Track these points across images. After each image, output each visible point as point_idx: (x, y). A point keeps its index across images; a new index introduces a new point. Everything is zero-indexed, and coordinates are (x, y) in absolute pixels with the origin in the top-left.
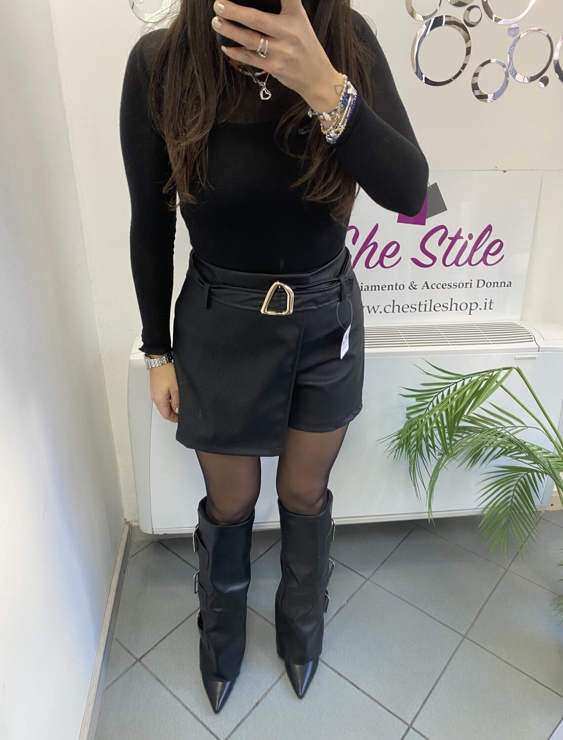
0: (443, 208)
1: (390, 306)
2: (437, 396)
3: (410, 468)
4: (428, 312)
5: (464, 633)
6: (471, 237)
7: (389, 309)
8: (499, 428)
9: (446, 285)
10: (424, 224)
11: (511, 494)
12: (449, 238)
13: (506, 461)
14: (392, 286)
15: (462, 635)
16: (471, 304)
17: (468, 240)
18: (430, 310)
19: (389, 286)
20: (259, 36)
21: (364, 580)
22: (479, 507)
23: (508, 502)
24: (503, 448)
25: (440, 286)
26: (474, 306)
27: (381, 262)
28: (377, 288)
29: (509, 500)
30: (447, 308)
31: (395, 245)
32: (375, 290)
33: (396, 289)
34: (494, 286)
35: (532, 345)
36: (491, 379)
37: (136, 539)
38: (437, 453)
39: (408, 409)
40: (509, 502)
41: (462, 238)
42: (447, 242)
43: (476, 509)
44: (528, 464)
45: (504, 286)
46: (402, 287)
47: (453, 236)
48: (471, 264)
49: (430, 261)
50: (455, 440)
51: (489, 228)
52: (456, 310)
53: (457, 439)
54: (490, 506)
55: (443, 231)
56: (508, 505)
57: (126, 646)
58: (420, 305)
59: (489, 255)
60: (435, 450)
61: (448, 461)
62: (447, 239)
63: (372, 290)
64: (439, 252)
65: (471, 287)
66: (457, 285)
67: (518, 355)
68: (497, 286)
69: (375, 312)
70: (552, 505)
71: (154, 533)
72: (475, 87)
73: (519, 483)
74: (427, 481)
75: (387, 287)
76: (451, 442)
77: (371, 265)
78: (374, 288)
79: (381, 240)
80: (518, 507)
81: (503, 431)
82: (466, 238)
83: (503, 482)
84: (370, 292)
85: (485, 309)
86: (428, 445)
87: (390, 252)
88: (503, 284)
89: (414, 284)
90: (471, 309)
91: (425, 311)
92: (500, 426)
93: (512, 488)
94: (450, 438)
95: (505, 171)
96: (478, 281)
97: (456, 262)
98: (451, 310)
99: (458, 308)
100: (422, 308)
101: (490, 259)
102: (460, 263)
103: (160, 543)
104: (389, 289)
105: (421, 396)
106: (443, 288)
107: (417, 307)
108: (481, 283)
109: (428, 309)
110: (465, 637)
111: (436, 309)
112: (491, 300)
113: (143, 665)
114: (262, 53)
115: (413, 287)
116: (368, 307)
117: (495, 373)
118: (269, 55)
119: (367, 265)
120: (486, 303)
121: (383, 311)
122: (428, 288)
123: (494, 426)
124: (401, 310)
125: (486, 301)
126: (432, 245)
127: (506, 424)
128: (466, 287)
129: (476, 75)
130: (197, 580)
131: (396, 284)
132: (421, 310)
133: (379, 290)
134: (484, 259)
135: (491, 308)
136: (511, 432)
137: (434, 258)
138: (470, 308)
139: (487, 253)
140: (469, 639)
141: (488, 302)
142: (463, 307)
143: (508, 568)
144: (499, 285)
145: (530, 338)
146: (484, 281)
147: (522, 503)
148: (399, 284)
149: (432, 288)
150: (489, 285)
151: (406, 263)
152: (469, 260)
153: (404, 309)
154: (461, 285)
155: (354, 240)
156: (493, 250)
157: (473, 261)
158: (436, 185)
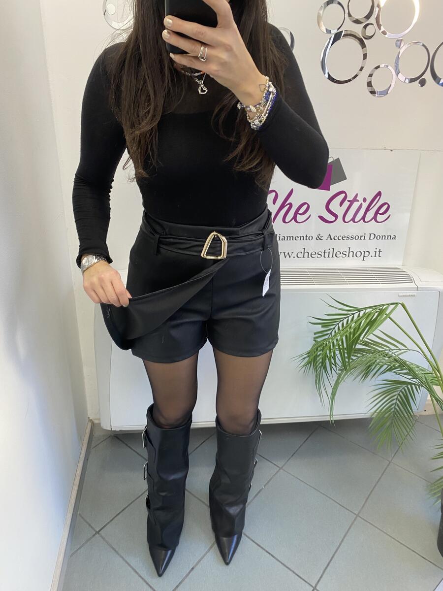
0: (344, 178)
1: (301, 252)
2: (338, 324)
3: (316, 380)
4: (331, 258)
5: (357, 512)
6: (365, 200)
7: (300, 255)
8: (387, 350)
9: (345, 237)
10: (328, 189)
11: (394, 402)
12: (348, 201)
13: (391, 376)
14: (303, 237)
15: (355, 514)
16: (364, 252)
17: (363, 203)
18: (333, 257)
19: (301, 237)
20: (200, 44)
21: (278, 469)
22: (369, 412)
23: (392, 409)
24: (389, 365)
25: (340, 238)
26: (367, 254)
27: (295, 218)
28: (291, 238)
29: (392, 407)
30: (346, 255)
31: (306, 206)
32: (290, 240)
33: (306, 240)
34: (382, 239)
35: (412, 285)
36: (381, 312)
37: (97, 434)
38: (338, 369)
39: (315, 334)
41: (358, 201)
42: (346, 204)
43: (367, 413)
44: (408, 379)
45: (390, 239)
46: (311, 238)
47: (351, 199)
48: (364, 221)
49: (333, 218)
50: (352, 359)
51: (379, 194)
52: (353, 256)
53: (354, 358)
54: (378, 411)
55: (343, 195)
57: (88, 521)
58: (325, 252)
59: (378, 215)
60: (336, 367)
61: (346, 376)
62: (346, 201)
63: (287, 240)
64: (340, 212)
65: (364, 239)
66: (354, 237)
67: (401, 293)
68: (385, 239)
69: (290, 257)
70: (425, 411)
71: (112, 430)
72: (369, 84)
73: (401, 393)
74: (330, 391)
75: (299, 238)
76: (349, 360)
77: (287, 220)
78: (289, 238)
79: (295, 201)
80: (400, 412)
81: (390, 353)
82: (361, 201)
83: (387, 392)
85: (375, 256)
86: (331, 363)
87: (302, 211)
88: (389, 237)
89: (321, 236)
90: (364, 256)
91: (329, 257)
92: (388, 349)
93: (395, 397)
94: (349, 358)
95: (391, 150)
96: (370, 234)
97: (353, 220)
99: (354, 256)
100: (327, 255)
101: (380, 218)
102: (356, 221)
103: (116, 437)
104: (300, 240)
105: (326, 324)
106: (343, 239)
107: (323, 254)
108: (372, 236)
109: (331, 255)
110: (358, 515)
111: (337, 255)
112: (380, 250)
113: (102, 537)
114: (203, 58)
115: (319, 238)
116: (284, 253)
117: (385, 307)
118: (208, 60)
119: (284, 221)
120: (376, 252)
121: (296, 257)
123: (383, 348)
124: (310, 256)
125: (376, 250)
126: (335, 206)
127: (392, 347)
128: (361, 239)
129: (371, 75)
130: (146, 469)
131: (306, 235)
132: (325, 256)
133: (293, 240)
134: (375, 218)
135: (380, 255)
136: (396, 354)
137: (336, 216)
138: (364, 255)
139: (377, 213)
140: (361, 517)
141: (378, 250)
142: (359, 254)
143: (391, 461)
144: (386, 238)
145: (411, 280)
146: (375, 235)
147: (402, 409)
148: (308, 236)
149: (334, 239)
150: (378, 238)
151: (315, 219)
152: (363, 218)
153: (312, 256)
154: (357, 238)
155: (274, 201)
156: (382, 211)
157: (367, 219)
158: (338, 160)
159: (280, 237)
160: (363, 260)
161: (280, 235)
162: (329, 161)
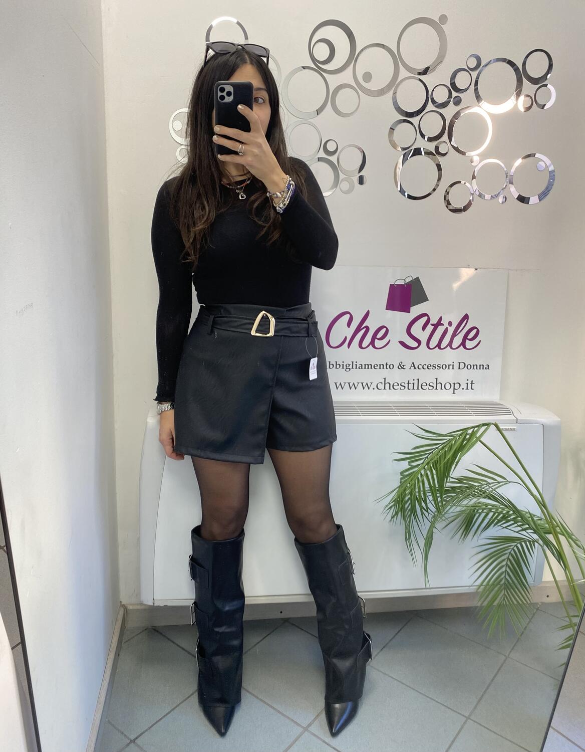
1: (382, 383)
4: (416, 391)
5: (467, 714)
6: (450, 324)
7: (381, 386)
8: (485, 484)
9: (431, 366)
10: (409, 312)
11: (504, 569)
13: (496, 531)
15: (465, 717)
16: (454, 384)
17: (448, 327)
18: (418, 389)
19: (380, 365)
20: (239, 143)
22: (474, 584)
25: (425, 367)
26: (457, 386)
27: (372, 343)
28: (370, 366)
29: (503, 576)
30: (433, 387)
31: (385, 329)
32: (368, 368)
33: (387, 368)
34: (474, 369)
35: (511, 417)
37: (130, 624)
38: (431, 516)
39: (401, 473)
40: (502, 579)
41: (443, 325)
42: (430, 328)
43: (472, 586)
44: (517, 532)
45: (483, 369)
46: (391, 367)
47: (435, 322)
48: (451, 348)
49: (415, 344)
50: (446, 501)
51: (466, 317)
54: (485, 584)
55: (425, 318)
56: (502, 583)
57: (120, 728)
58: (408, 383)
59: (467, 340)
60: (428, 513)
62: (430, 324)
64: (423, 336)
65: (453, 368)
66: (441, 366)
68: (477, 369)
69: (369, 388)
70: (548, 596)
71: (155, 605)
72: (447, 201)
73: (511, 557)
74: (422, 543)
75: (379, 366)
77: (364, 345)
78: (367, 366)
79: (372, 324)
80: (513, 585)
82: (446, 325)
83: (494, 556)
84: (363, 370)
85: (467, 389)
86: (421, 508)
87: (380, 335)
88: (482, 366)
89: (403, 364)
90: (454, 389)
91: (413, 389)
93: (504, 563)
95: (475, 270)
96: (459, 363)
97: (439, 346)
98: (436, 389)
99: (443, 387)
100: (411, 386)
101: (469, 344)
102: (442, 347)
104: (380, 368)
105: (412, 457)
106: (428, 369)
107: (406, 385)
108: (462, 365)
109: (416, 387)
110: (468, 718)
111: (423, 387)
112: (472, 381)
114: (241, 152)
115: (401, 367)
116: (362, 383)
117: (476, 429)
118: (245, 153)
119: (360, 346)
120: (467, 384)
121: (376, 388)
123: (480, 483)
124: (391, 388)
125: (467, 382)
126: (416, 330)
127: (490, 481)
128: (449, 368)
129: (447, 193)
131: (387, 363)
132: (409, 388)
133: (371, 368)
134: (463, 344)
135: (473, 388)
136: (494, 488)
137: (419, 342)
138: (454, 387)
139: (465, 338)
140: (472, 720)
141: (470, 382)
142: (448, 386)
143: (509, 655)
144: (478, 367)
145: (508, 412)
146: (464, 363)
147: (516, 581)
148: (389, 364)
149: (419, 368)
150: (469, 367)
151: (395, 346)
152: (450, 344)
153: (394, 387)
154: (444, 367)
155: (349, 325)
156: (471, 336)
157: (454, 346)
158: (418, 279)
159: (356, 365)
160: (454, 393)
161: (356, 362)
162: (408, 280)
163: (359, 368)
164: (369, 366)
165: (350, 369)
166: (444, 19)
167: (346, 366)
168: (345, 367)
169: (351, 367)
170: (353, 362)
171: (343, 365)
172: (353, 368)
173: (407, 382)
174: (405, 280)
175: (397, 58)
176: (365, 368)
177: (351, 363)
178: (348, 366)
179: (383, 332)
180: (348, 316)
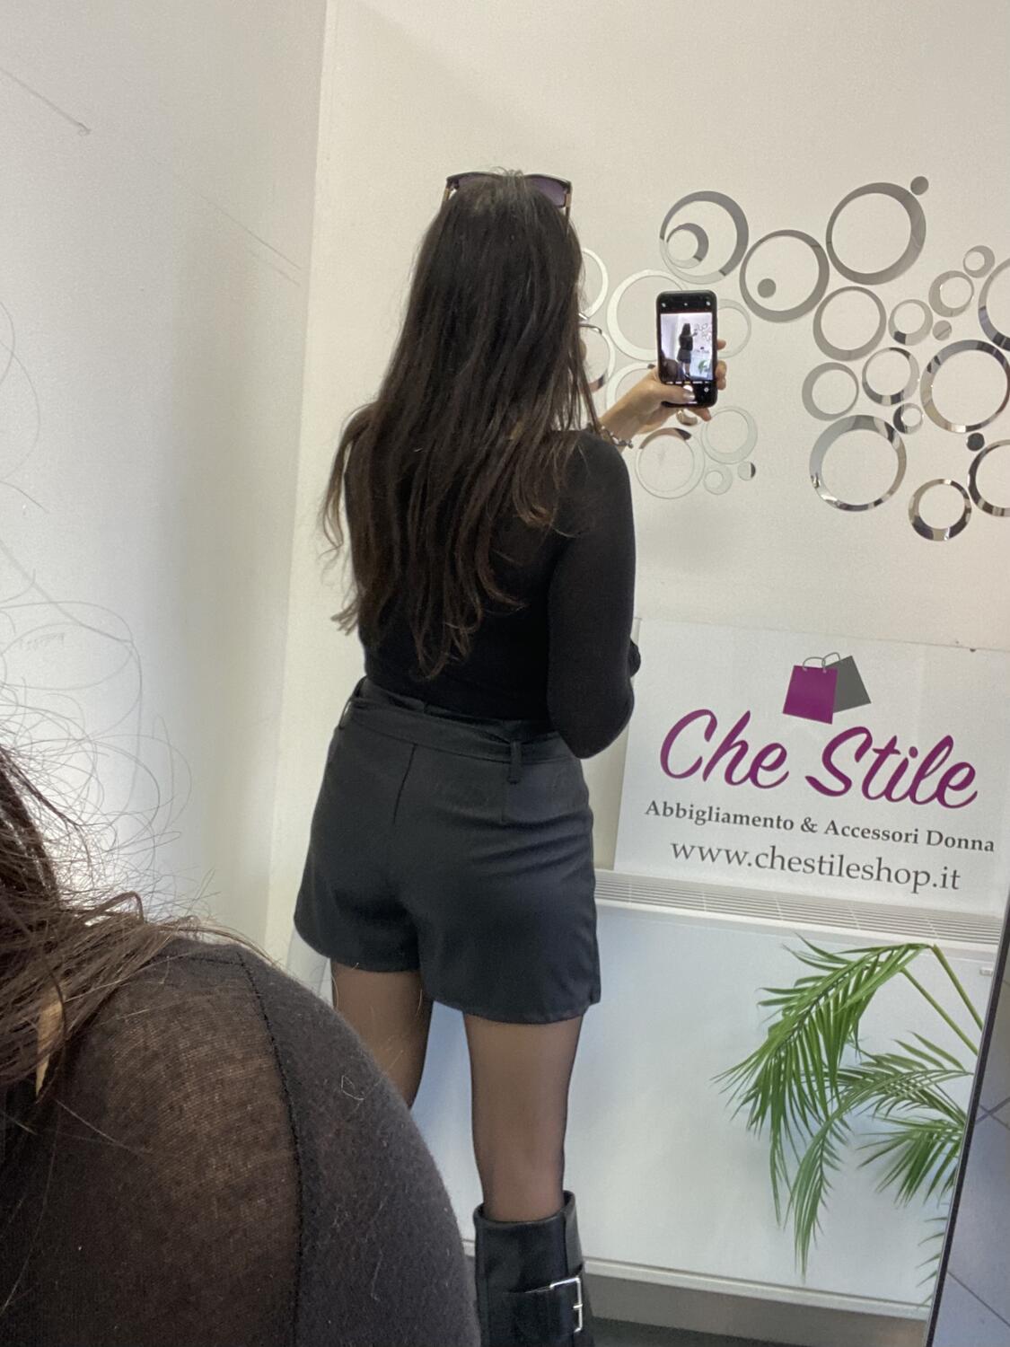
1: (767, 855)
4: (835, 878)
6: (914, 752)
7: (764, 861)
9: (869, 832)
10: (829, 720)
12: (876, 751)
14: (772, 820)
16: (917, 873)
17: (909, 758)
18: (840, 875)
19: (766, 820)
25: (857, 833)
26: (922, 879)
27: (752, 775)
28: (745, 819)
30: (872, 874)
31: (778, 751)
32: (741, 823)
33: (778, 826)
34: (960, 846)
41: (897, 752)
42: (870, 757)
45: (980, 848)
46: (788, 825)
47: (882, 747)
48: (914, 800)
49: (837, 785)
51: (948, 742)
52: (889, 880)
55: (863, 737)
58: (821, 862)
59: (948, 788)
62: (871, 749)
64: (857, 772)
65: (915, 841)
66: (891, 835)
68: (966, 847)
69: (740, 863)
75: (763, 820)
77: (735, 778)
78: (738, 819)
79: (755, 738)
82: (905, 754)
84: (731, 825)
85: (944, 885)
87: (768, 761)
88: (978, 844)
89: (812, 822)
90: (916, 883)
91: (831, 873)
92: (921, 1070)
95: (973, 650)
97: (888, 793)
98: (878, 878)
99: (893, 878)
100: (826, 868)
101: (952, 796)
102: (894, 796)
104: (765, 825)
106: (864, 837)
107: (817, 865)
108: (935, 838)
109: (836, 870)
111: (851, 873)
112: (955, 872)
115: (808, 826)
116: (727, 851)
119: (728, 778)
120: (945, 876)
121: (754, 864)
122: (836, 833)
124: (786, 866)
125: (945, 872)
126: (843, 758)
127: (931, 1066)
128: (907, 840)
129: (915, 502)
131: (779, 817)
132: (823, 871)
133: (748, 823)
134: (939, 794)
135: (956, 885)
136: (933, 1079)
137: (848, 783)
138: (917, 879)
139: (944, 783)
141: (950, 873)
142: (902, 876)
144: (970, 844)
146: (941, 835)
148: (783, 818)
149: (844, 834)
150: (950, 843)
151: (797, 784)
152: (912, 792)
153: (792, 866)
154: (897, 836)
155: (709, 734)
156: (956, 780)
157: (920, 796)
158: (850, 660)
159: (718, 814)
161: (718, 809)
162: (829, 661)
163: (723, 820)
164: (742, 819)
165: (704, 821)
166: (920, 184)
167: (697, 813)
168: (695, 816)
169: (706, 816)
170: (711, 808)
171: (691, 811)
172: (710, 819)
173: (819, 859)
174: (824, 660)
175: (825, 256)
176: (735, 822)
177: (708, 810)
178: (700, 814)
179: (771, 756)
180: (706, 719)
